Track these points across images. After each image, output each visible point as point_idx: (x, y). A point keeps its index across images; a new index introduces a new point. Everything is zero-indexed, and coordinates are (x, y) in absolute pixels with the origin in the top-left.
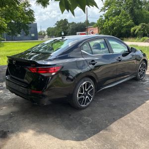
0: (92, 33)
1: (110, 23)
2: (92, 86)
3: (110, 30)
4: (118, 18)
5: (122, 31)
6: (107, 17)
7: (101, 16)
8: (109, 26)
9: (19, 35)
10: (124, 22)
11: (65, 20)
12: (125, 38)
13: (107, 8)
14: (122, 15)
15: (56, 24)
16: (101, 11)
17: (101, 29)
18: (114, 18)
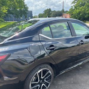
0: (66, 17)
1: (78, 11)
2: (50, 72)
3: (77, 16)
4: (83, 8)
5: (86, 17)
6: (76, 7)
7: (72, 7)
8: (76, 13)
9: (22, 18)
10: (87, 10)
11: (50, 9)
12: (87, 21)
13: (76, 1)
14: (86, 6)
15: (44, 12)
16: (72, 3)
17: (71, 15)
18: (81, 8)
